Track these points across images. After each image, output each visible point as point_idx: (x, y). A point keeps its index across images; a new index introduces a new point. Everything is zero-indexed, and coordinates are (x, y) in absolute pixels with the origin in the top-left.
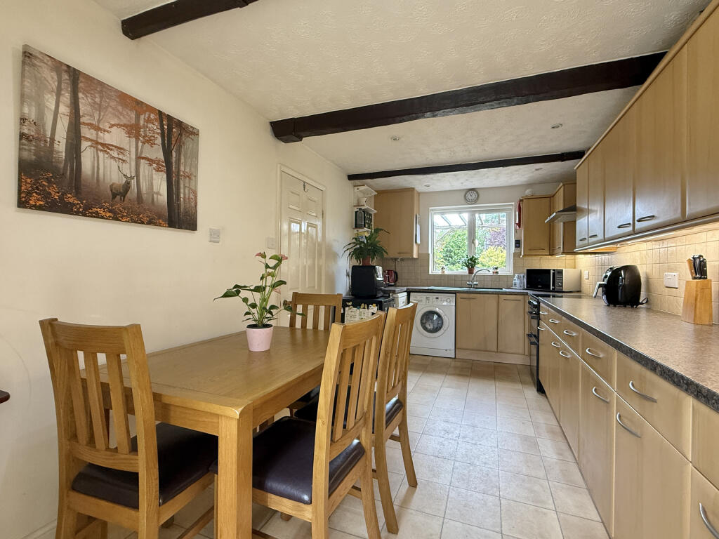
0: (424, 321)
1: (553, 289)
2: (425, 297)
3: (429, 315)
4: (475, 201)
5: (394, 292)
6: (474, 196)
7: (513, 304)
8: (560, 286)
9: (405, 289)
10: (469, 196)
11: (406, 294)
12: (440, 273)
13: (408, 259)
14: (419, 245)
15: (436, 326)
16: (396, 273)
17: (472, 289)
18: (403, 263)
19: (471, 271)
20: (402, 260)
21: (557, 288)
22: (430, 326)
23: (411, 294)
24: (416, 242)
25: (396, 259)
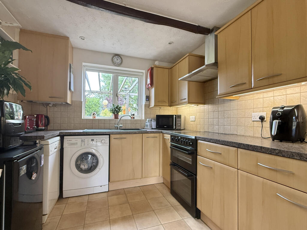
0: (79, 162)
1: (175, 128)
2: (80, 140)
3: (83, 157)
4: (120, 65)
5: (42, 138)
6: (119, 61)
7: (153, 139)
8: (179, 126)
9: (58, 133)
10: (116, 60)
11: (58, 138)
12: (91, 117)
13: (61, 105)
14: (72, 92)
15: (90, 165)
16: (47, 118)
17: (119, 130)
18: (56, 109)
19: (116, 117)
20: (55, 105)
21: (177, 127)
22: (84, 167)
23: (65, 137)
24: (70, 89)
25: (47, 104)
